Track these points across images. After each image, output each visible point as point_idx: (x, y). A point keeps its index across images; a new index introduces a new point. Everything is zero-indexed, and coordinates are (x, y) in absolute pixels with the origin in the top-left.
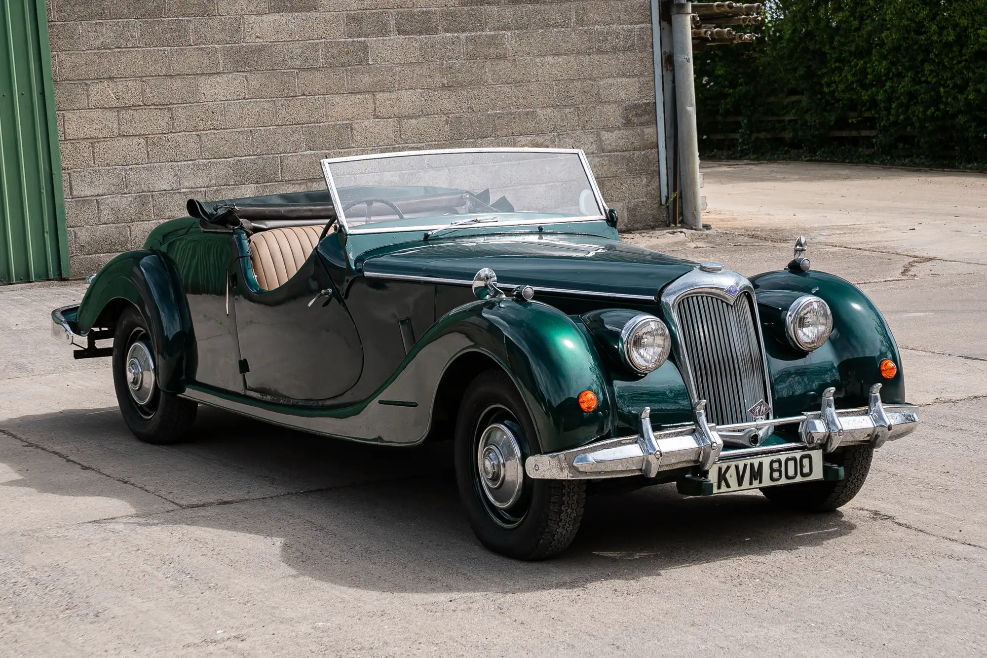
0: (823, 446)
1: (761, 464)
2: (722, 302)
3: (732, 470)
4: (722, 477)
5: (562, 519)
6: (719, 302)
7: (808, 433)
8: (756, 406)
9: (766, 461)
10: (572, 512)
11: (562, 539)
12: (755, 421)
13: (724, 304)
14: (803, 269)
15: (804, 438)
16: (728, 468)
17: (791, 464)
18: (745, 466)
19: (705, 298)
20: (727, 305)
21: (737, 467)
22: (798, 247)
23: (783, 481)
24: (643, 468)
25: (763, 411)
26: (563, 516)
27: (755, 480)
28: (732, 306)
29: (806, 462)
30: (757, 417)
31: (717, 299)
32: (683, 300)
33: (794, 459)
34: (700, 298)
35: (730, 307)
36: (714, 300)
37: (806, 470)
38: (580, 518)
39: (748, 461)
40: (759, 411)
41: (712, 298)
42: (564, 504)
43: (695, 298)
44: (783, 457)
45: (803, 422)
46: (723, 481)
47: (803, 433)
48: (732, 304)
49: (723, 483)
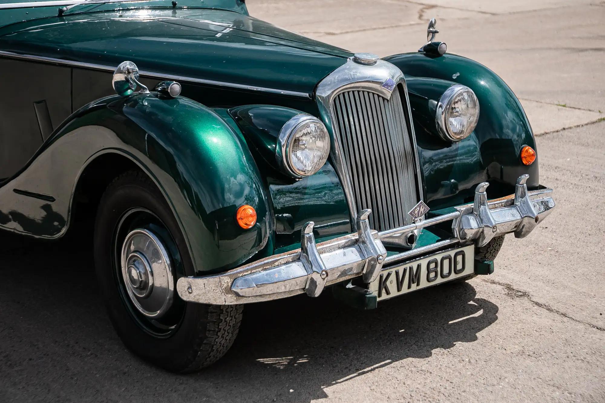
0: (475, 241)
1: (419, 266)
2: (379, 96)
3: (393, 277)
4: (382, 284)
5: (221, 329)
6: (376, 96)
7: (461, 229)
8: (416, 208)
9: (424, 262)
10: (231, 320)
11: (221, 348)
12: (414, 223)
13: (381, 99)
14: (441, 53)
15: (456, 233)
16: (389, 275)
17: (446, 263)
18: (405, 270)
19: (361, 93)
20: (384, 99)
21: (397, 273)
22: (431, 29)
23: (439, 280)
24: (307, 287)
25: (421, 212)
26: (222, 326)
27: (413, 283)
28: (388, 101)
29: (459, 258)
30: (416, 219)
31: (373, 94)
32: (339, 96)
33: (449, 258)
34: (356, 93)
35: (386, 101)
36: (371, 95)
37: (459, 267)
38: (239, 324)
39: (408, 266)
40: (418, 212)
41: (368, 92)
42: (222, 313)
43: (351, 94)
44: (438, 257)
45: (456, 219)
46: (384, 289)
47: (457, 229)
48: (389, 98)
49: (384, 291)
